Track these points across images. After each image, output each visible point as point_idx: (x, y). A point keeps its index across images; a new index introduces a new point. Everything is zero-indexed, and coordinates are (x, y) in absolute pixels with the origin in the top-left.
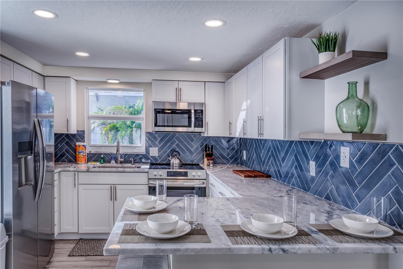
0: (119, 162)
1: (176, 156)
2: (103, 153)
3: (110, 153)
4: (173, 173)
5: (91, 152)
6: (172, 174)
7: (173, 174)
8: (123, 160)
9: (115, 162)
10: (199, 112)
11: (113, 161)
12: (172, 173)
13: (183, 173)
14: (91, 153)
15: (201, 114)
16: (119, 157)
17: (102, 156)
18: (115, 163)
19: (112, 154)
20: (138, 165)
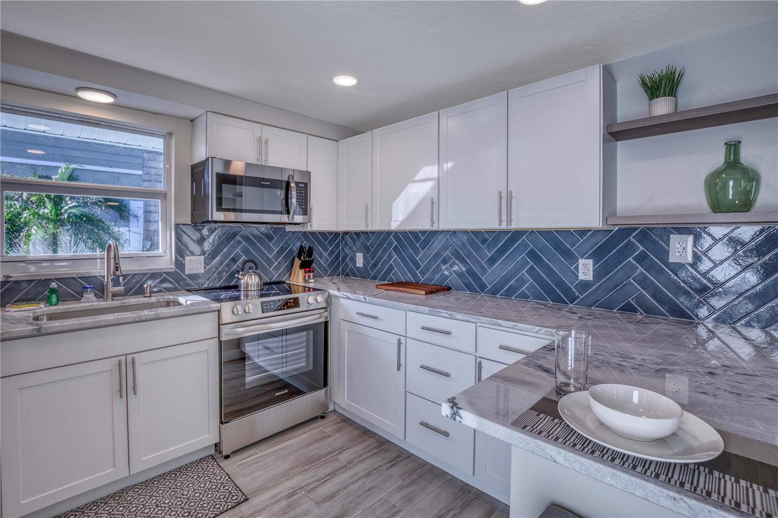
0: (110, 294)
1: (251, 271)
2: (52, 277)
3: (76, 276)
4: (272, 304)
5: (11, 277)
6: (270, 307)
7: (272, 306)
8: (121, 288)
9: (95, 296)
10: (301, 187)
11: (90, 296)
12: (270, 305)
13: (292, 302)
14: (10, 280)
15: (303, 190)
16: (111, 284)
17: (54, 285)
18: (95, 299)
19: (83, 277)
20: (165, 297)
